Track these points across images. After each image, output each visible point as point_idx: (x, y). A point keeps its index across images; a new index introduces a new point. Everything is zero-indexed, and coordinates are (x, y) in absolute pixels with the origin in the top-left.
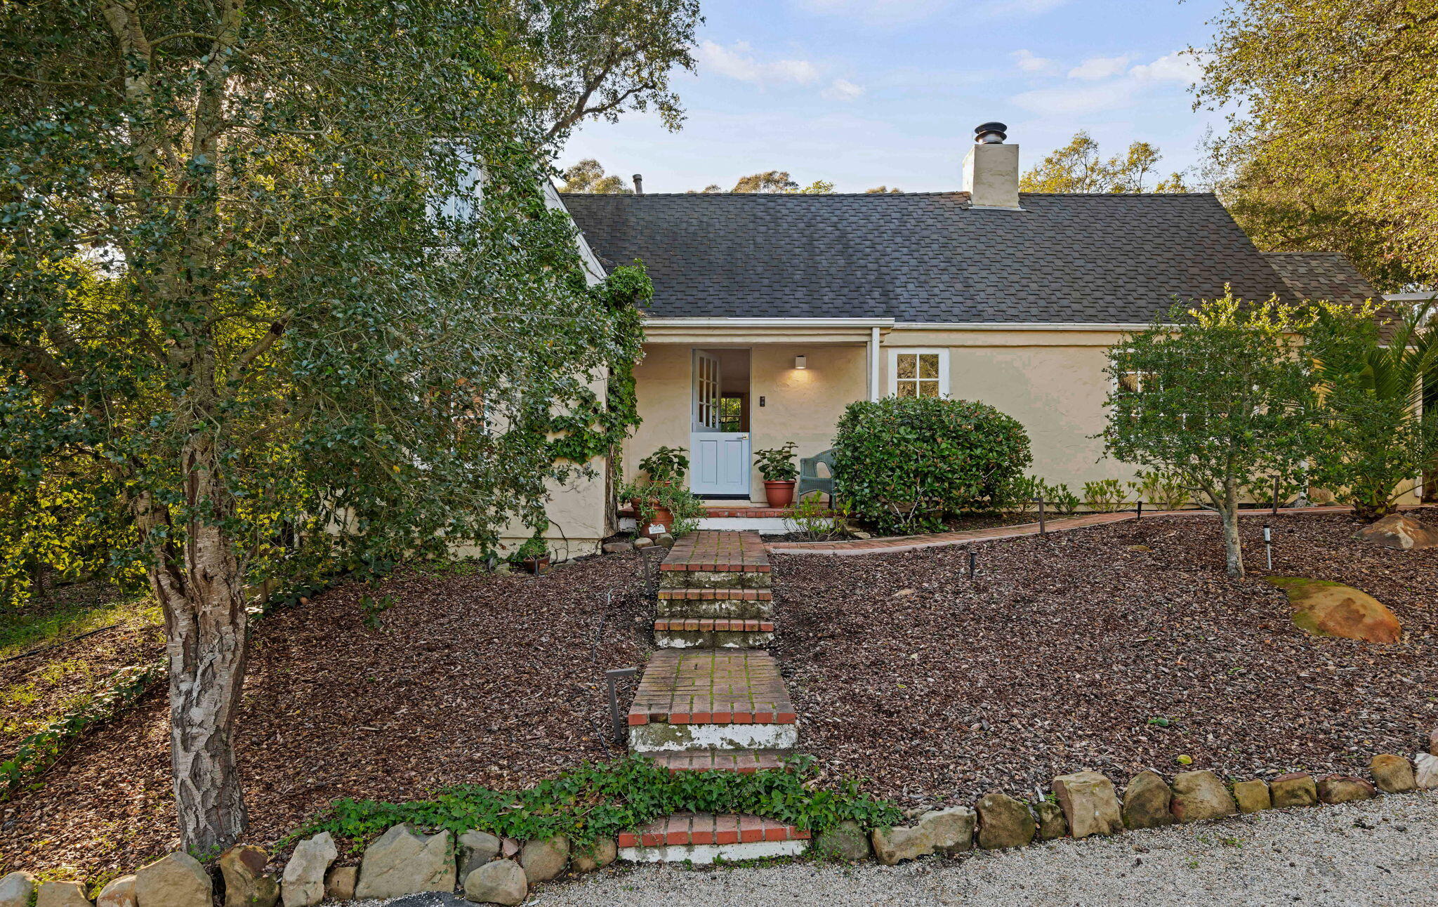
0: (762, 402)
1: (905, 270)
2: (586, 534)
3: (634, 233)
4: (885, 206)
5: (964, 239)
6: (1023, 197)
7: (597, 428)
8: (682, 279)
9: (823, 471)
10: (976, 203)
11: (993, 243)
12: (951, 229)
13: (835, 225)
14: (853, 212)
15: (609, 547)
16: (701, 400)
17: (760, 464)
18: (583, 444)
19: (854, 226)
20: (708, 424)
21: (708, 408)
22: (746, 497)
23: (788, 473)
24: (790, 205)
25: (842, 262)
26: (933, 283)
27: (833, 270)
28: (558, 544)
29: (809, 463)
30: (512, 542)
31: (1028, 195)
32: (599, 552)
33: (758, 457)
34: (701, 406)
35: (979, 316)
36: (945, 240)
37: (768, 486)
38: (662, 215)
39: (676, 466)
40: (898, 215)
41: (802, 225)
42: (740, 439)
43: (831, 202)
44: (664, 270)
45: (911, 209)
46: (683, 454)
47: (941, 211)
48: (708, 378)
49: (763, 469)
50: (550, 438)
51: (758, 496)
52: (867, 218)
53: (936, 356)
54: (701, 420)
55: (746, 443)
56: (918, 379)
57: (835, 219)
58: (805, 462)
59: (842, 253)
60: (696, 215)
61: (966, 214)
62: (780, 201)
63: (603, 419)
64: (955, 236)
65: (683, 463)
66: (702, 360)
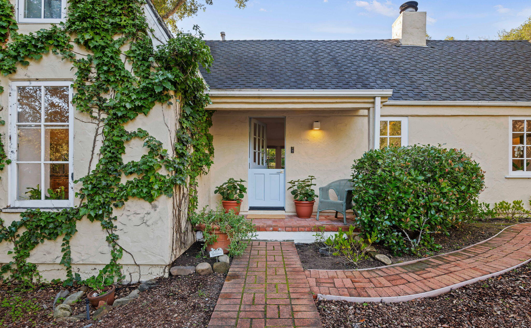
0: (292, 150)
1: (373, 74)
2: (155, 261)
3: (218, 57)
4: (354, 45)
5: (403, 59)
6: (428, 41)
7: (163, 172)
8: (244, 78)
9: (333, 196)
10: (404, 43)
11: (419, 61)
12: (394, 55)
13: (329, 54)
14: (338, 48)
15: (175, 271)
16: (255, 149)
17: (292, 190)
18: (149, 186)
19: (339, 54)
20: (259, 164)
21: (259, 154)
22: (282, 209)
23: (309, 196)
24: (302, 45)
25: (336, 70)
26: (392, 80)
27: (331, 74)
28: (132, 269)
29: (324, 190)
30: (93, 267)
31: (429, 41)
32: (167, 276)
33: (290, 185)
34: (255, 153)
35: (425, 97)
36: (392, 60)
37: (297, 204)
38: (234, 49)
39: (238, 191)
40: (362, 49)
41: (311, 54)
42: (279, 173)
43: (325, 44)
44: (234, 74)
45: (368, 46)
46: (242, 183)
47: (385, 47)
48: (259, 136)
49: (294, 193)
50: (124, 180)
51: (290, 208)
52: (346, 51)
53: (400, 122)
54: (255, 161)
55: (282, 175)
56: (388, 136)
57: (329, 51)
58: (321, 189)
59: (335, 66)
60: (253, 49)
61: (399, 48)
62: (298, 43)
63: (168, 164)
64: (396, 58)
65: (243, 189)
66: (255, 125)
